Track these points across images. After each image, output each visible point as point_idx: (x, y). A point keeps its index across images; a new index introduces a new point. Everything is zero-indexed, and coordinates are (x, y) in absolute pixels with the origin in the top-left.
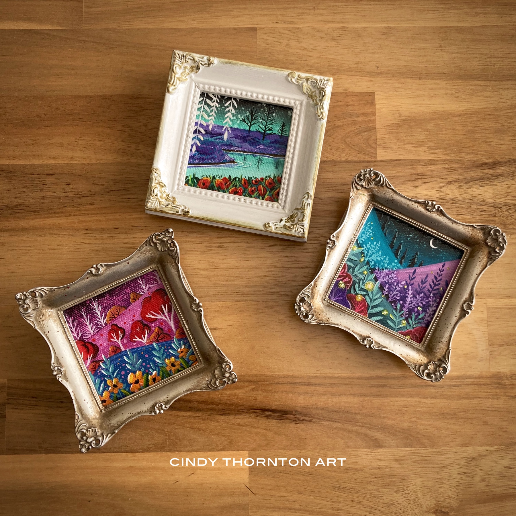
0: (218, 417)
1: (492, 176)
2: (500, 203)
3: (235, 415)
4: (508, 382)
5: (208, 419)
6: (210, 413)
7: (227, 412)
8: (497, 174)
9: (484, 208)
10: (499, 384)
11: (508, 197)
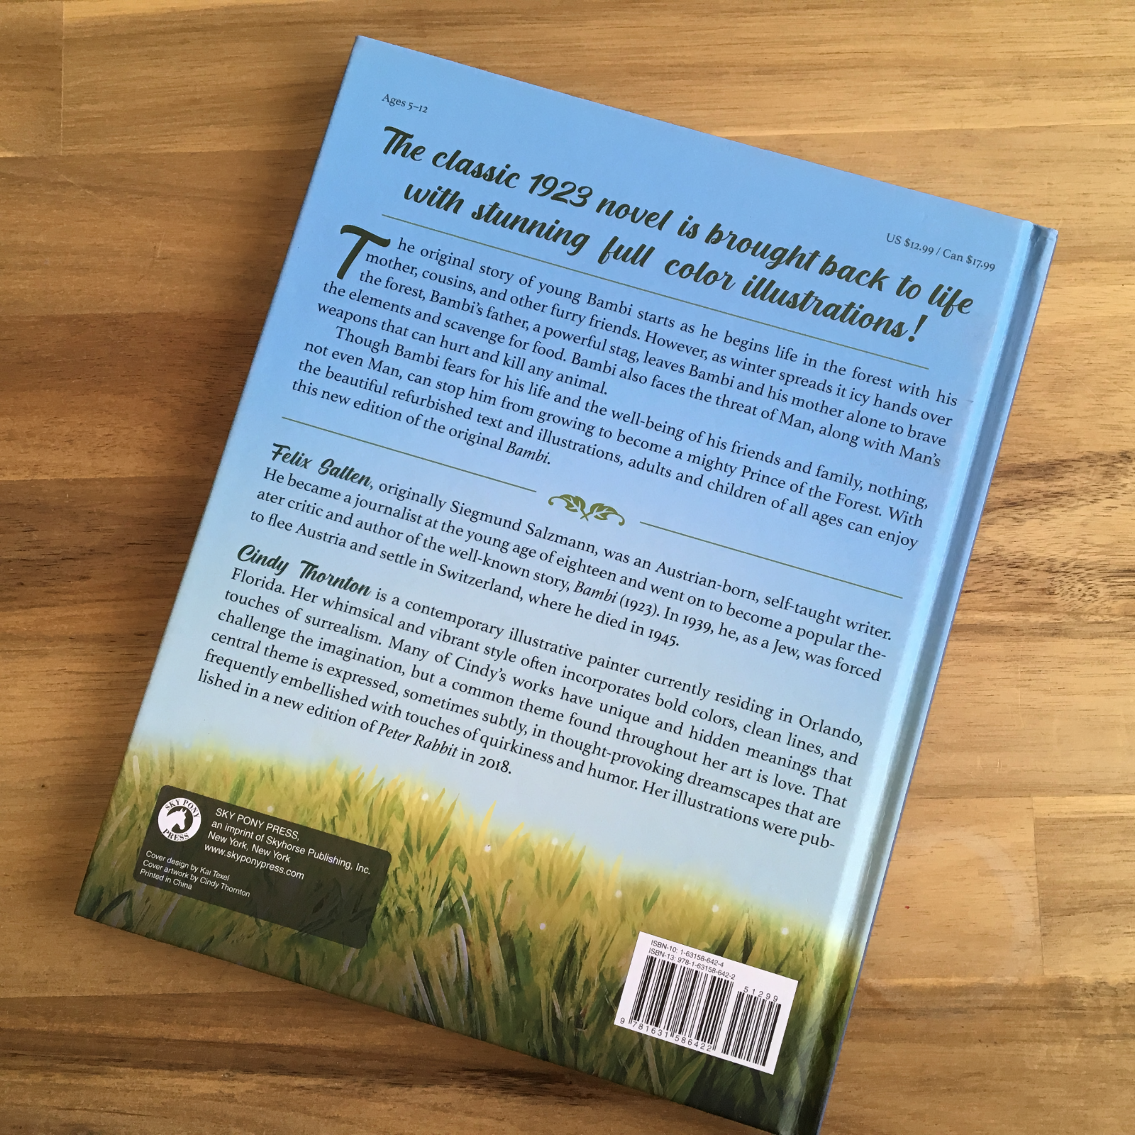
0: (383, 1090)
1: (1046, 496)
2: (1065, 561)
3: (427, 1086)
4: (1086, 1002)
5: (360, 1095)
6: (363, 1079)
7: (407, 1078)
8: (1056, 490)
9: (1026, 574)
10: (1066, 1005)
11: (1086, 546)
